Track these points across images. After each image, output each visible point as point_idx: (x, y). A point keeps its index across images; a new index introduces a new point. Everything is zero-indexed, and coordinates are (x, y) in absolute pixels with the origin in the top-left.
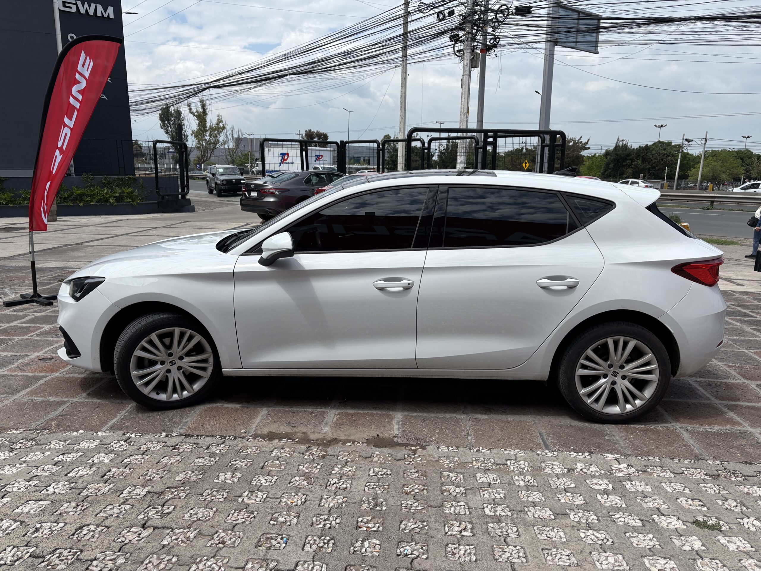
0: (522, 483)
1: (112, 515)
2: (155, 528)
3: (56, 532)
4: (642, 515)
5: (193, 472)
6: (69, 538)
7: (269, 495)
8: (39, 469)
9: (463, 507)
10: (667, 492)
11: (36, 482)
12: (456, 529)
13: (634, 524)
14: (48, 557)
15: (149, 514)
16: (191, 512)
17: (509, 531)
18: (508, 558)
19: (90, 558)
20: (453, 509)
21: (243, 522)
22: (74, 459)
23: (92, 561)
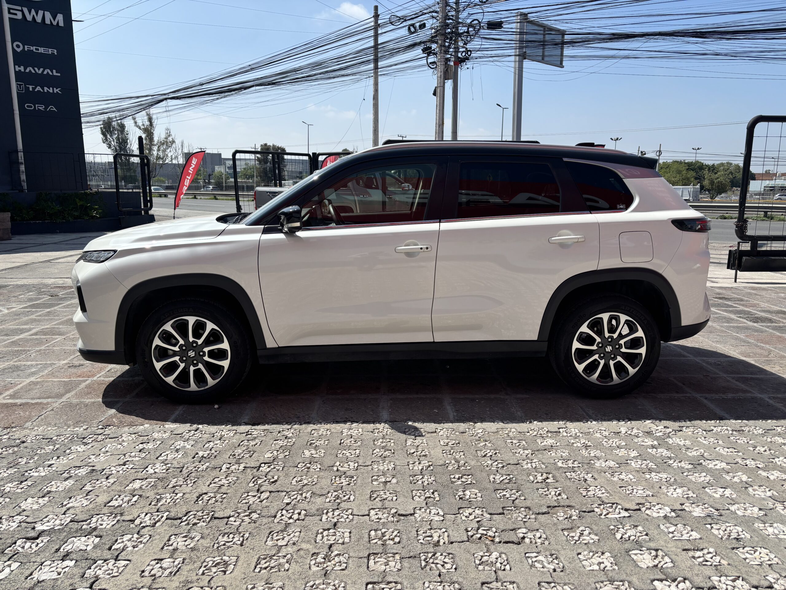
0: (579, 445)
1: (223, 485)
2: (270, 492)
3: (179, 500)
4: (691, 461)
5: (278, 451)
6: (195, 503)
7: (360, 464)
8: (127, 456)
9: (537, 463)
10: (704, 444)
11: (132, 466)
12: (541, 478)
13: (686, 467)
14: (185, 518)
15: (259, 482)
16: (295, 479)
17: (586, 477)
18: (594, 494)
19: (226, 515)
20: (529, 465)
21: (349, 484)
22: (156, 446)
23: (228, 518)
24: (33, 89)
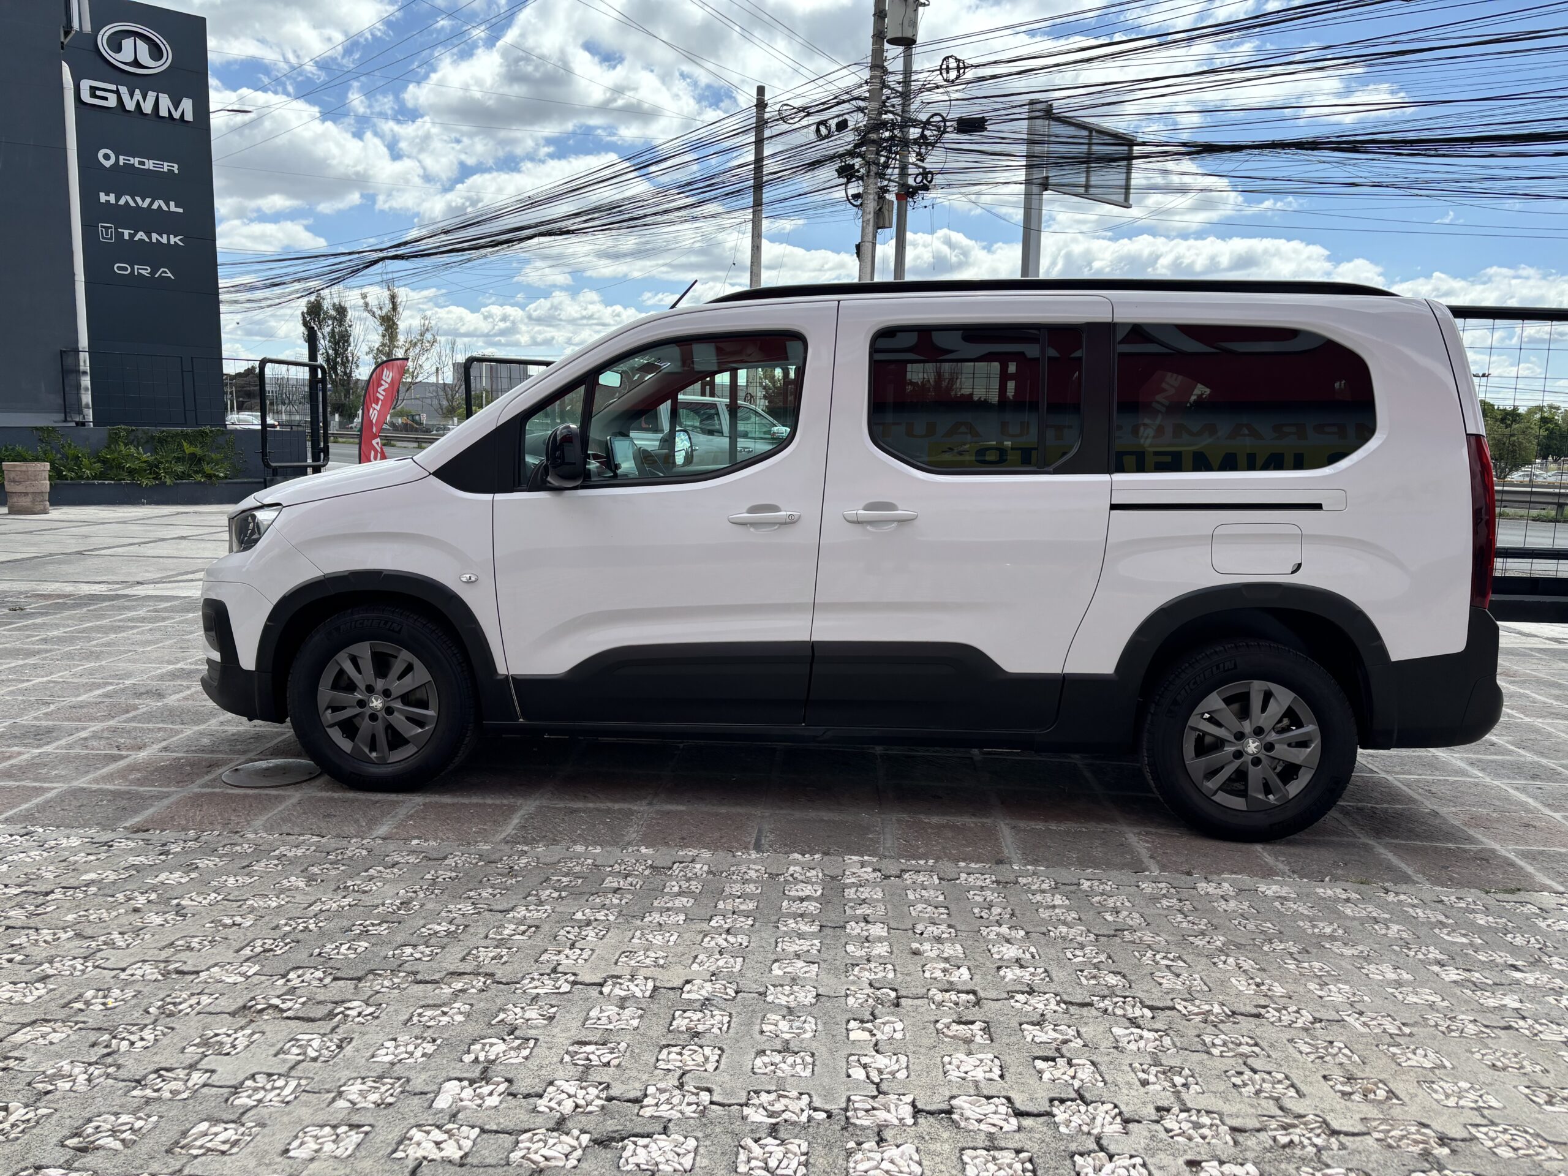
24: (132, 236)
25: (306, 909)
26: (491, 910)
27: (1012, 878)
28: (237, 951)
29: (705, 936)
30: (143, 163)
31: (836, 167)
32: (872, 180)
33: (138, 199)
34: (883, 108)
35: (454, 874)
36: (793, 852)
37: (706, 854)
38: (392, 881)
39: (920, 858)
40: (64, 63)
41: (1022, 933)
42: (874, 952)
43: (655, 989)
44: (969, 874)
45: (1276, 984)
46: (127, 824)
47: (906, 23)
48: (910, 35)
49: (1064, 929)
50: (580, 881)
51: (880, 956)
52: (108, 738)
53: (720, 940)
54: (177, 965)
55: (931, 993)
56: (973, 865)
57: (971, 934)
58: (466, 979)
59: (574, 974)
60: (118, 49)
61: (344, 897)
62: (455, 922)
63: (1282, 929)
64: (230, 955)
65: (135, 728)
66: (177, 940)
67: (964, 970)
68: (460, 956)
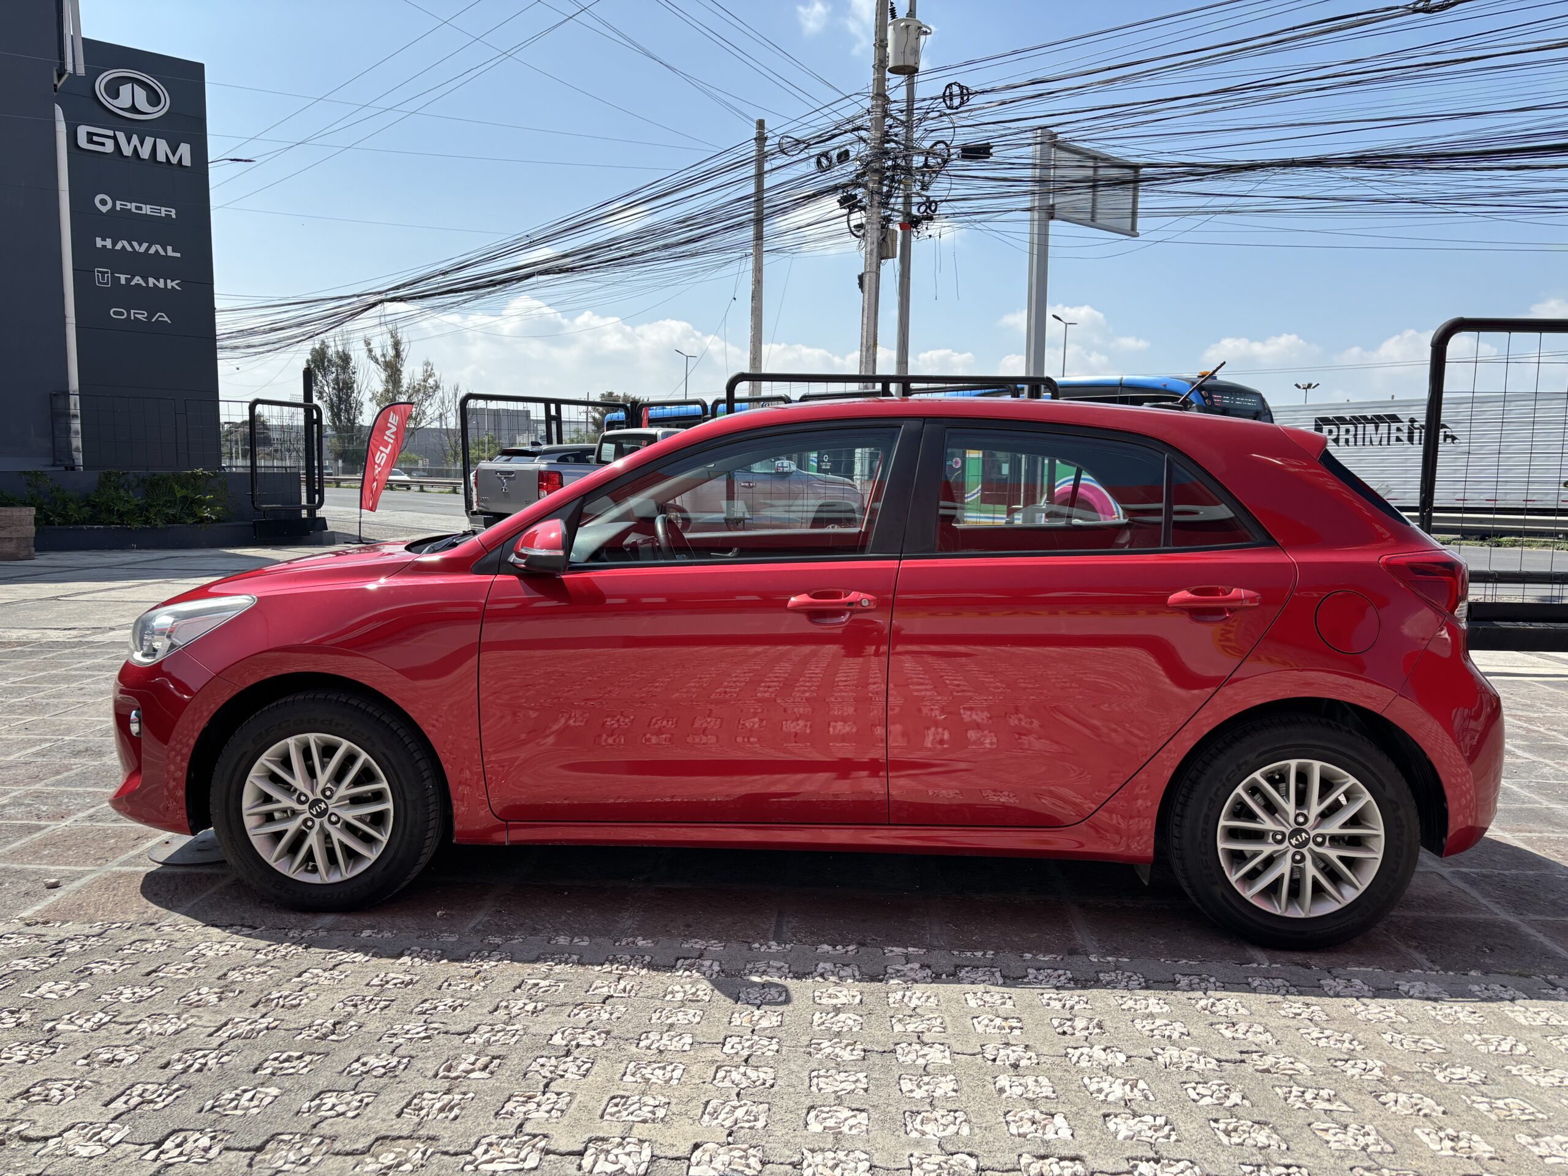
24: (128, 280)
25: (211, 1035)
26: (446, 1033)
27: (1092, 975)
28: (106, 1105)
29: (718, 1068)
30: (140, 208)
31: (838, 197)
32: (875, 210)
33: (135, 244)
34: (886, 137)
35: (408, 978)
36: (821, 943)
37: (716, 947)
38: (331, 989)
39: (976, 949)
40: (57, 107)
41: (1122, 1057)
42: (939, 1093)
43: (654, 1158)
44: (1038, 969)
45: (1475, 1137)
46: (24, 914)
47: (908, 51)
48: (911, 63)
49: (1173, 1052)
50: (562, 985)
51: (947, 1098)
52: (30, 805)
53: (736, 1076)
54: (22, 1127)
55: (1026, 1159)
56: (1041, 957)
57: (1058, 1060)
58: (400, 1147)
59: (545, 1136)
60: (116, 95)
61: (263, 1017)
62: (401, 1051)
63: (1448, 1046)
64: (95, 1112)
65: (63, 793)
66: (34, 1086)
67: (1059, 1120)
68: (397, 1108)
